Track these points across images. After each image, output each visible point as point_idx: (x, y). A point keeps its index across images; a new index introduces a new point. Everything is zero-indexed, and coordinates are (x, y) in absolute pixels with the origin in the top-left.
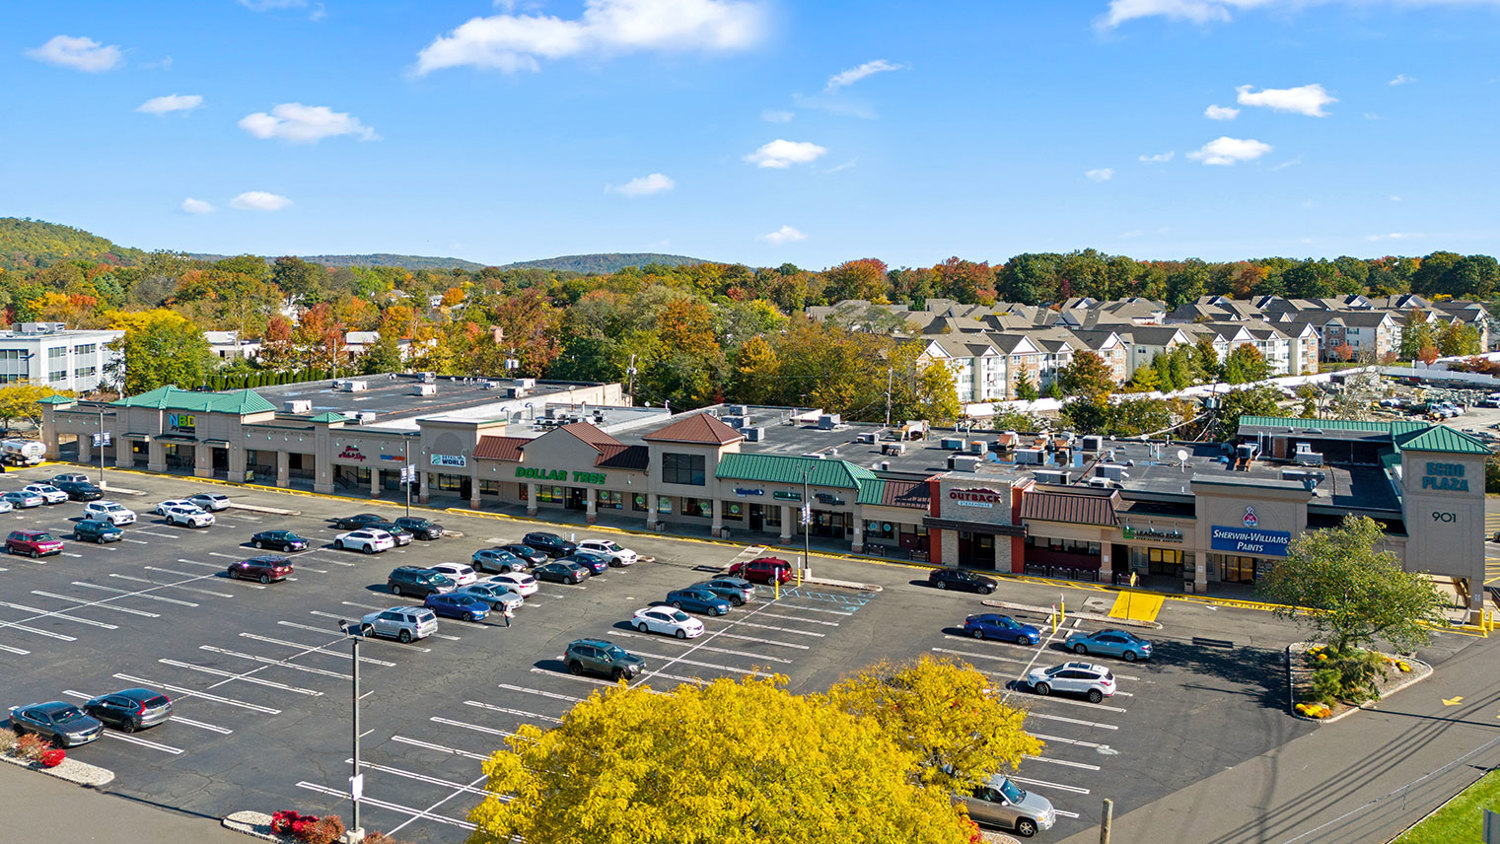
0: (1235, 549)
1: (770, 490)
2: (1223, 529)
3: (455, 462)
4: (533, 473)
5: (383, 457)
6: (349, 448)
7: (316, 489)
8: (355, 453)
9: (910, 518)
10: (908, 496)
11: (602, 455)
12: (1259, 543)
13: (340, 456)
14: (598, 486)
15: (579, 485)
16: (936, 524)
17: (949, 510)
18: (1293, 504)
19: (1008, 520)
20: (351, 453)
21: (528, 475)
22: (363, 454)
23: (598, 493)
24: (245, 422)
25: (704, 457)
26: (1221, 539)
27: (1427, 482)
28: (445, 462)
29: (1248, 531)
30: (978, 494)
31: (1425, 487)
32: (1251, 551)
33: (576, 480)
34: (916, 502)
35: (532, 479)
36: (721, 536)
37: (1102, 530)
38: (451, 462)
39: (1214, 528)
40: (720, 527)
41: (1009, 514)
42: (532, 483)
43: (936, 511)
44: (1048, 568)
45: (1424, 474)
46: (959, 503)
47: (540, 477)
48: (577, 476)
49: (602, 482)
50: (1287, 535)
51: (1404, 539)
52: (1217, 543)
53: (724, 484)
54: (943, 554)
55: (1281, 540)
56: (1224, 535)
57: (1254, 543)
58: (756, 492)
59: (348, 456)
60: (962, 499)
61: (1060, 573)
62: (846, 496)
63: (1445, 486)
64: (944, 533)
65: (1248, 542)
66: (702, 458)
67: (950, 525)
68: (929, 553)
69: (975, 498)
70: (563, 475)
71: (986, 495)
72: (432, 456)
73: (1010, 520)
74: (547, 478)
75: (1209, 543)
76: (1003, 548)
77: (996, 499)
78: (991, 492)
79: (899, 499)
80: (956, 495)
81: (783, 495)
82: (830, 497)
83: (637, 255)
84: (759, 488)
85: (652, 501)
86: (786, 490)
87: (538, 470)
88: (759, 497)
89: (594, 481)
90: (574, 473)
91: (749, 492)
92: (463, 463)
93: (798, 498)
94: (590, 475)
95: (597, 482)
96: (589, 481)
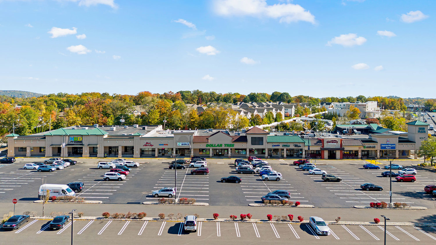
0: (385, 149)
1: (281, 145)
2: (383, 145)
3: (185, 144)
4: (212, 145)
5: (160, 145)
6: (147, 143)
7: (134, 157)
8: (150, 144)
9: (318, 148)
10: (317, 143)
11: (233, 139)
12: (390, 147)
13: (144, 146)
14: (231, 148)
15: (226, 148)
16: (323, 149)
17: (326, 145)
18: (395, 138)
19: (339, 147)
20: (148, 144)
22: (152, 145)
24: (104, 138)
25: (263, 137)
26: (383, 147)
27: (419, 131)
28: (182, 144)
29: (388, 145)
30: (333, 141)
31: (418, 132)
32: (388, 149)
33: (225, 146)
34: (319, 144)
36: (268, 158)
37: (359, 147)
38: (184, 144)
39: (381, 145)
40: (267, 156)
41: (340, 145)
42: (211, 148)
43: (323, 146)
44: (348, 157)
45: (418, 130)
46: (329, 144)
47: (214, 146)
48: (225, 145)
49: (233, 146)
50: (395, 145)
51: (415, 143)
52: (382, 147)
53: (269, 144)
54: (325, 156)
55: (394, 146)
56: (383, 146)
57: (389, 147)
58: (278, 146)
59: (147, 146)
60: (329, 143)
61: (350, 158)
62: (301, 145)
63: (421, 132)
64: (325, 151)
65: (388, 147)
66: (263, 138)
67: (326, 149)
68: (321, 157)
69: (332, 142)
70: (221, 145)
71: (335, 141)
72: (178, 143)
73: (340, 147)
74: (216, 147)
75: (380, 148)
76: (338, 154)
77: (337, 142)
78: (336, 140)
79: (315, 144)
80: (328, 142)
81: (285, 146)
82: (297, 145)
83: (9, 91)
84: (278, 144)
85: (248, 150)
86: (286, 144)
87: (213, 144)
88: (278, 147)
89: (231, 146)
90: (225, 144)
91: (276, 146)
92: (188, 144)
93: (289, 146)
94: (229, 145)
95: (232, 147)
96: (229, 146)
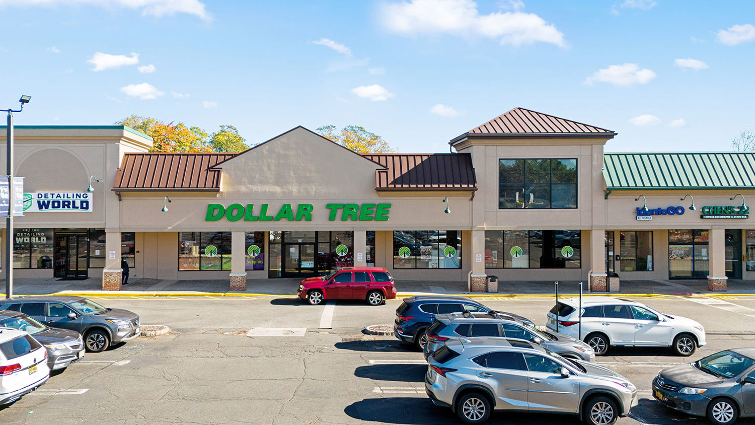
3: (66, 204)
4: (242, 212)
11: (386, 171)
14: (373, 226)
15: (339, 226)
21: (233, 219)
23: (371, 237)
33: (332, 218)
35: (241, 224)
38: (56, 204)
40: (605, 274)
42: (239, 230)
47: (256, 214)
48: (333, 209)
49: (384, 217)
53: (613, 199)
58: (674, 211)
70: (305, 212)
74: (272, 219)
81: (716, 211)
84: (674, 201)
85: (478, 245)
86: (722, 201)
87: (251, 206)
88: (676, 217)
89: (369, 218)
90: (329, 206)
91: (659, 212)
92: (85, 205)
93: (743, 212)
94: (360, 208)
95: (375, 219)
96: (358, 219)
